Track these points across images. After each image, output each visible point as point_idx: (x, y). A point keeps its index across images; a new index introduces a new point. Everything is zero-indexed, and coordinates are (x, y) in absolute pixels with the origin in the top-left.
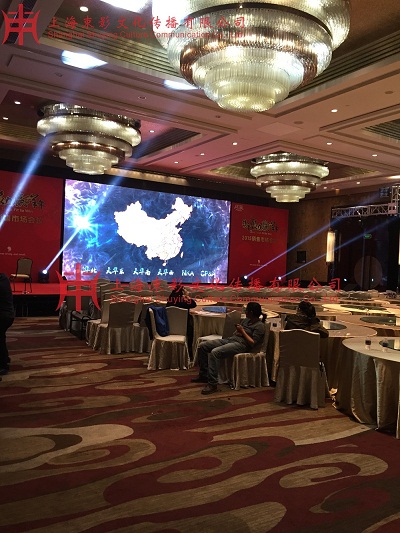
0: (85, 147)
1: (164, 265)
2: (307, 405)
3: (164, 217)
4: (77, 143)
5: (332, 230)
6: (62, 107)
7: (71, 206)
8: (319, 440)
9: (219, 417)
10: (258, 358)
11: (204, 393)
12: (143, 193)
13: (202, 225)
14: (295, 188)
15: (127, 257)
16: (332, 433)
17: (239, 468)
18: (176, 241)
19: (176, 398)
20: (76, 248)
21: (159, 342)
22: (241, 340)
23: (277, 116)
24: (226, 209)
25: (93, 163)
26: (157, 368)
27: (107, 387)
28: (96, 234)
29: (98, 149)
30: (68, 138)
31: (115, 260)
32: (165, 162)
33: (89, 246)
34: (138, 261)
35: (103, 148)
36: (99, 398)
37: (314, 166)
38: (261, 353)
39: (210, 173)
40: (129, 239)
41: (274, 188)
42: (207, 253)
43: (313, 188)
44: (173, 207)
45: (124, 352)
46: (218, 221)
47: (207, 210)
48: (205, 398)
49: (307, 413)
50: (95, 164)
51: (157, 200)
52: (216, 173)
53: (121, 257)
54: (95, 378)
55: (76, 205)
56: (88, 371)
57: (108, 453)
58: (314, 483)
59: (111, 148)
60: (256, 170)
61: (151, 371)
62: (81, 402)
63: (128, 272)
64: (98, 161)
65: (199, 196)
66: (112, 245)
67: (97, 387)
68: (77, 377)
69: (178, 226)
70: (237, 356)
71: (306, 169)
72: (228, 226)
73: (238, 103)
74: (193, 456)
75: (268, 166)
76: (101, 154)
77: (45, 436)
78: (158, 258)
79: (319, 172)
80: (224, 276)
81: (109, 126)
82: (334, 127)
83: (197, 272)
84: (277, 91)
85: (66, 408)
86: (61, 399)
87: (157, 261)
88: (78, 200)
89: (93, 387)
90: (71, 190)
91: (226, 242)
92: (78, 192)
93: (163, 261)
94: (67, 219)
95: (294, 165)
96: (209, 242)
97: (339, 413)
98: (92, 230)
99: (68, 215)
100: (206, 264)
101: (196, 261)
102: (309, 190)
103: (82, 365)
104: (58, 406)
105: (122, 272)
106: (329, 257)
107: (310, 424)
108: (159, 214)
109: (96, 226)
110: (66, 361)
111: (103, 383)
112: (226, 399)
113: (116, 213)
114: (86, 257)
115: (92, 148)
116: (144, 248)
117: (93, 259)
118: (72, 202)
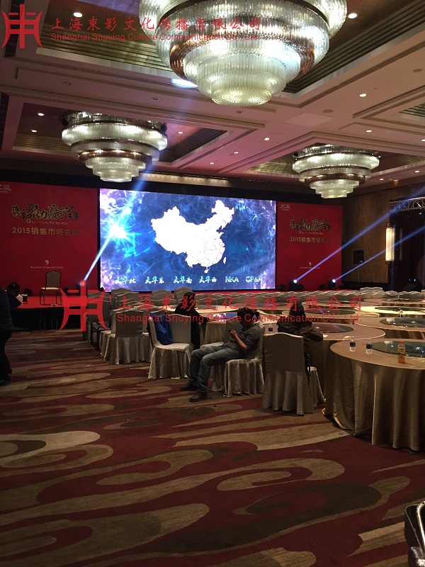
0: (109, 154)
1: (206, 271)
2: (293, 411)
3: (204, 221)
4: (100, 151)
5: (391, 226)
6: (85, 115)
7: (106, 216)
8: (286, 445)
9: (195, 423)
10: (251, 365)
11: (192, 401)
12: (181, 197)
13: (245, 227)
14: (341, 181)
15: (167, 266)
16: (304, 438)
17: (185, 472)
18: (218, 247)
19: (161, 406)
20: (114, 258)
22: (234, 346)
23: (301, 106)
24: (270, 209)
25: (119, 170)
26: (158, 377)
27: (97, 397)
28: (133, 242)
29: (122, 156)
30: (91, 146)
31: (154, 269)
32: (200, 164)
33: (127, 255)
34: (178, 268)
35: (127, 154)
36: (84, 406)
37: (360, 157)
38: (256, 359)
39: (250, 172)
40: (168, 247)
41: (318, 183)
42: (251, 257)
43: (362, 181)
44: (213, 211)
45: (133, 362)
46: (263, 223)
47: (250, 211)
48: (191, 405)
49: (291, 419)
50: (121, 171)
51: (195, 205)
52: (258, 171)
53: (160, 266)
54: (90, 387)
55: (111, 214)
56: (87, 381)
57: (63, 457)
58: (254, 487)
59: (135, 153)
60: (298, 165)
61: (151, 380)
62: (65, 410)
63: (168, 280)
64: (124, 169)
65: (240, 197)
66: (150, 253)
67: (87, 397)
68: (74, 386)
69: (219, 231)
70: (229, 362)
71: (353, 161)
72: (274, 227)
73: (234, 97)
74: (146, 460)
75: (309, 160)
76: (126, 161)
77: (12, 442)
78: (199, 265)
79: (367, 162)
80: (272, 281)
81: (130, 131)
82: (369, 113)
83: (242, 278)
84: (272, 81)
85: (47, 416)
86: (47, 408)
87: (198, 269)
88: (113, 209)
89: (83, 396)
90: (106, 199)
91: (273, 244)
92: (113, 201)
93: (205, 268)
94: (103, 229)
95: (338, 158)
96: (254, 246)
97: (325, 419)
98: (128, 239)
99: (104, 225)
100: (252, 270)
101: (241, 266)
102: (357, 183)
103: (85, 375)
104: (40, 415)
105: (161, 281)
106: (389, 256)
107: (286, 430)
108: (198, 218)
109: (133, 234)
110: (72, 371)
111: (96, 392)
112: (212, 407)
113: (153, 221)
114: (124, 267)
115: (115, 155)
116: (184, 255)
117: (131, 269)
118: (107, 211)
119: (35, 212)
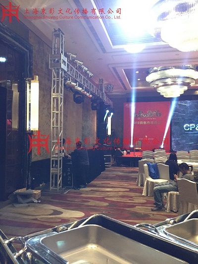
4: (162, 84)
21: (148, 181)
26: (147, 195)
27: (109, 199)
29: (172, 84)
57: (60, 220)
62: (89, 202)
89: (104, 197)
115: (168, 85)
119: (142, 115)
